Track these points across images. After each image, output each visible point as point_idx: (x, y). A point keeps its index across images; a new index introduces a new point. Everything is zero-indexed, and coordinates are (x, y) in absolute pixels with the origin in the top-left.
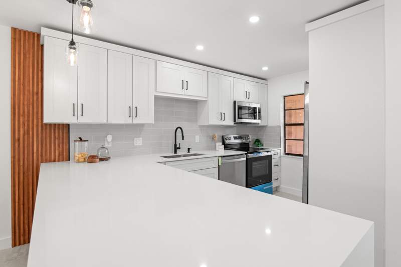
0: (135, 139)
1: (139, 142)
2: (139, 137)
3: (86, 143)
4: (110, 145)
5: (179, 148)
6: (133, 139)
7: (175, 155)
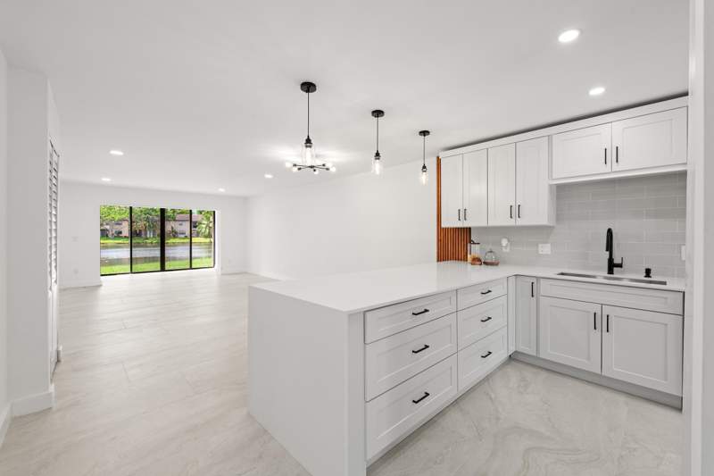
0: (540, 245)
1: (545, 249)
2: (546, 243)
3: (477, 245)
4: (508, 250)
5: (620, 266)
6: (537, 246)
7: (611, 276)
